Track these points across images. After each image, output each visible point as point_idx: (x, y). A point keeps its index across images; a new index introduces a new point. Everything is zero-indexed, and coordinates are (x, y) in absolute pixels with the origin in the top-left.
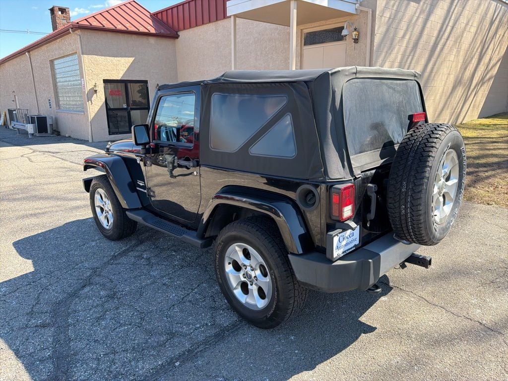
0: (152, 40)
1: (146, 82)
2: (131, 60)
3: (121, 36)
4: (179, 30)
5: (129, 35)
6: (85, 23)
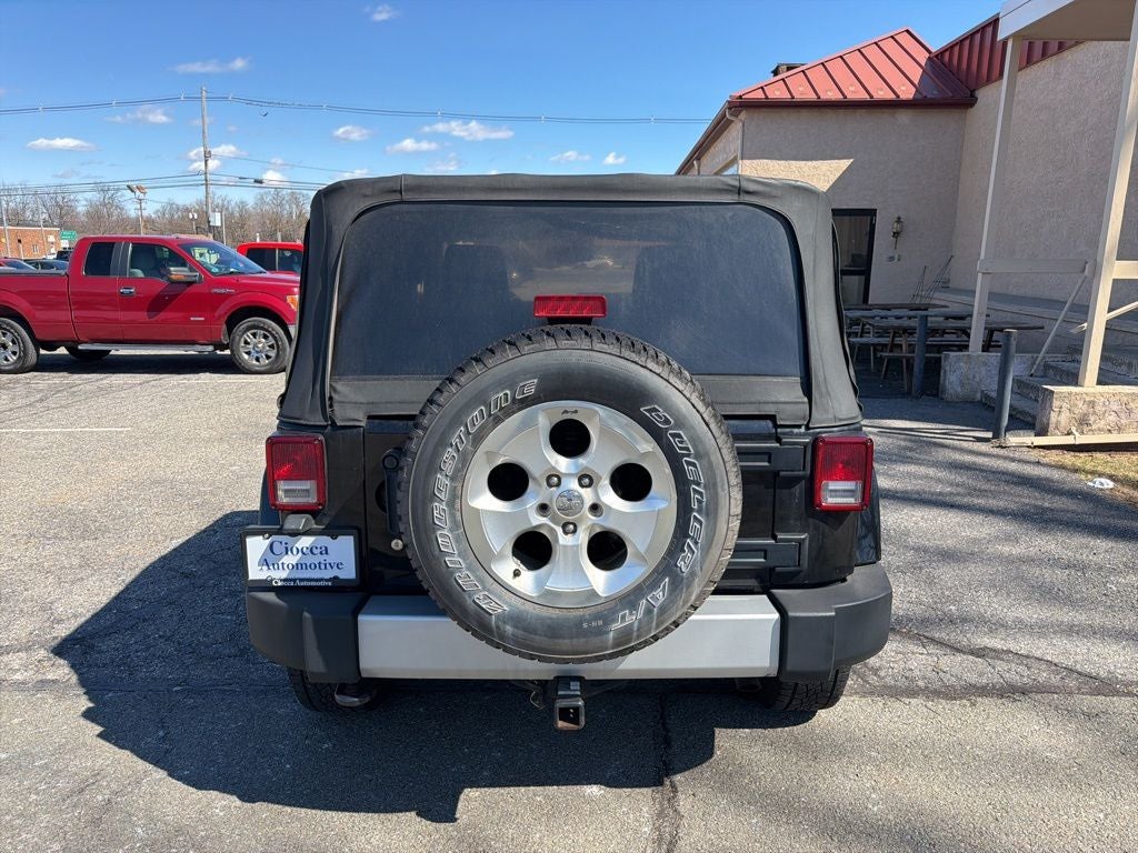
0: (904, 117)
1: (872, 213)
2: (845, 164)
3: (830, 114)
4: (979, 85)
5: (849, 111)
6: (759, 95)
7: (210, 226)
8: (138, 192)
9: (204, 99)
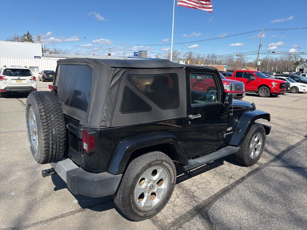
7: (257, 65)
8: (239, 56)
9: (263, 30)
